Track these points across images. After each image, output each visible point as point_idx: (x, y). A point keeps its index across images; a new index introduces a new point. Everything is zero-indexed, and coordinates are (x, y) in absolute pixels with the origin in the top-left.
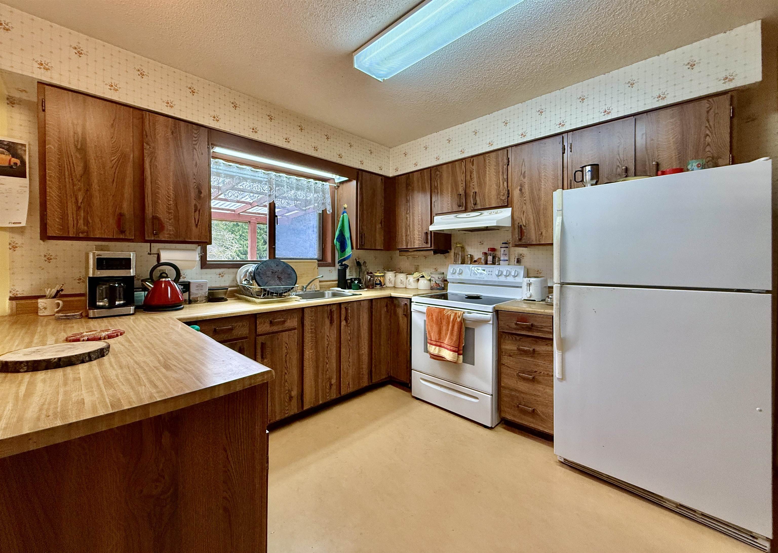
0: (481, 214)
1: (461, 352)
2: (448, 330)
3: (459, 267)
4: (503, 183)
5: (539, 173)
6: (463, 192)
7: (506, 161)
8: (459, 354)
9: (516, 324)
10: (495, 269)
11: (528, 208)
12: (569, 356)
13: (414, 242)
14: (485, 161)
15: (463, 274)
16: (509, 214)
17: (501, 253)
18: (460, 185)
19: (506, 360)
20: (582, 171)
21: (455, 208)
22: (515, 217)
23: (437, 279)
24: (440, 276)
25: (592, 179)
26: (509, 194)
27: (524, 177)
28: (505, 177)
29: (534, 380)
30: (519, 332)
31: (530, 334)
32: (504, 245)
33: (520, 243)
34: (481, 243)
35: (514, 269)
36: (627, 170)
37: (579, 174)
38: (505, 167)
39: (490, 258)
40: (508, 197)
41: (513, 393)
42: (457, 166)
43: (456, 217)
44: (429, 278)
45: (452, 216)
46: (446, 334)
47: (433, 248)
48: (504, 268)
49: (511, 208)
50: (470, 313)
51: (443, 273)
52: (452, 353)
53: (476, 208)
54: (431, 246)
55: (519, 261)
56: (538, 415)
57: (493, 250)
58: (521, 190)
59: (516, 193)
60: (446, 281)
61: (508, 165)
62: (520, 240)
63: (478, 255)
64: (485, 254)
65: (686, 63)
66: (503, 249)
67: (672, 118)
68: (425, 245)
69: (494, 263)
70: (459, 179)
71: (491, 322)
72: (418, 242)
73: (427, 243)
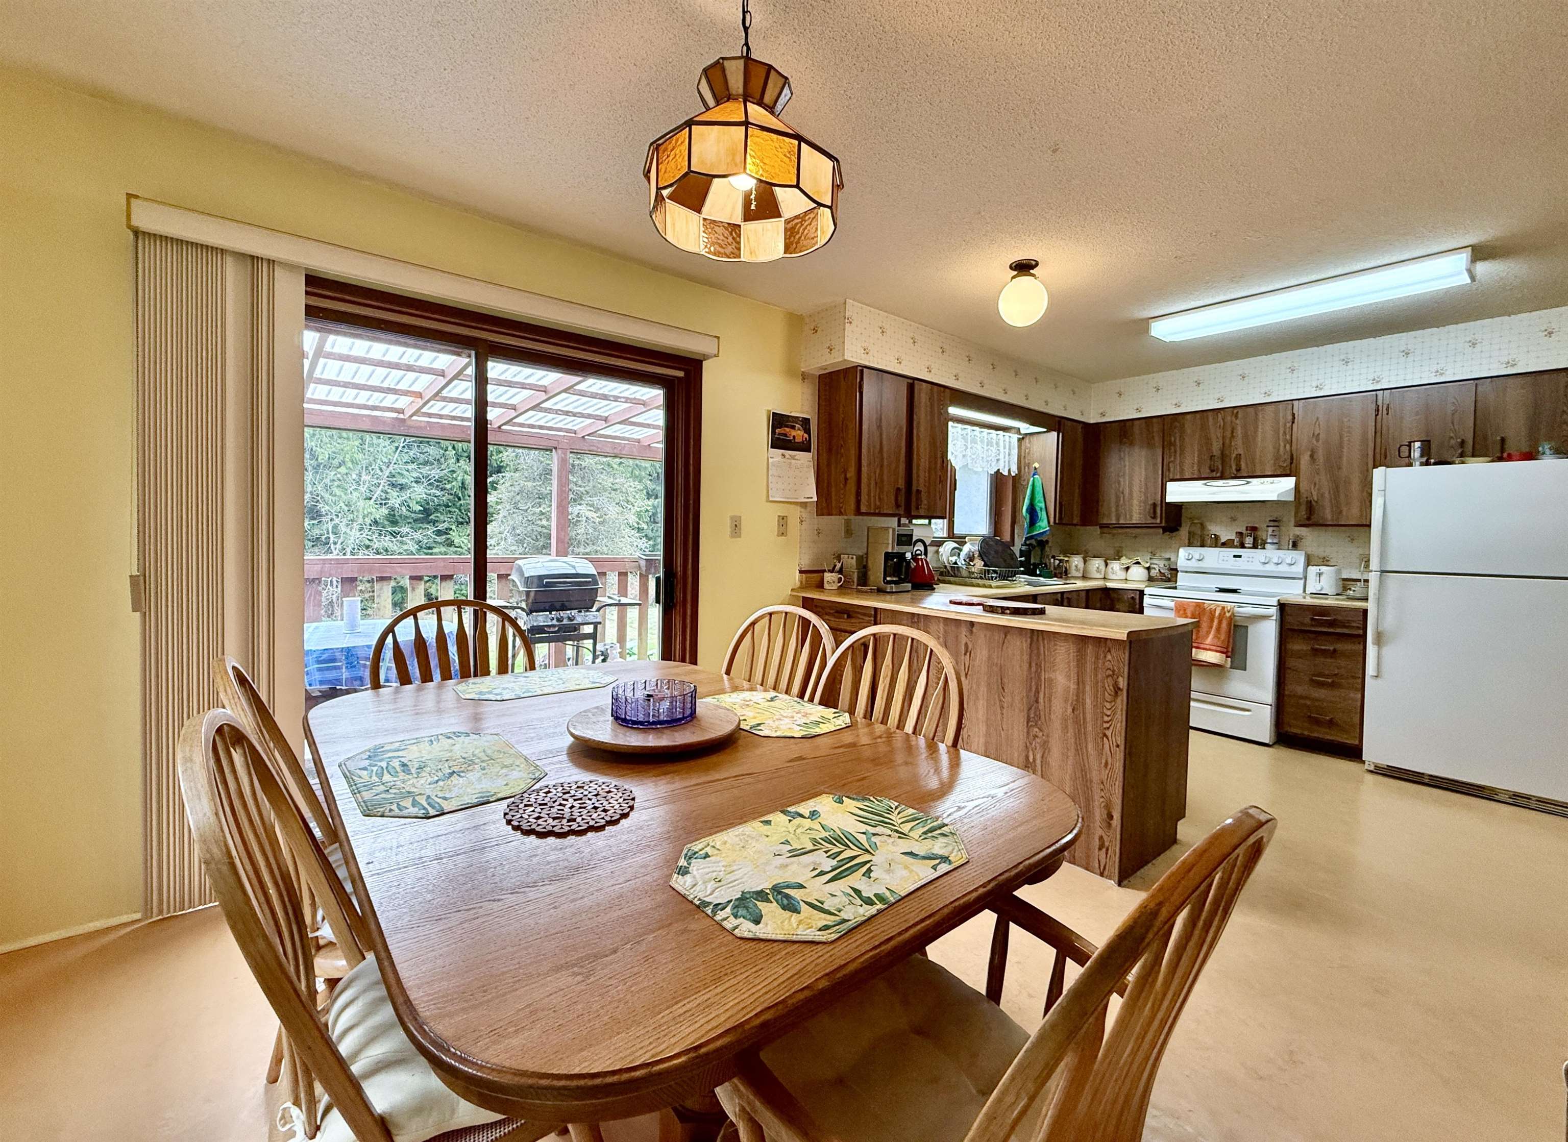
0: (1248, 483)
1: (1229, 654)
2: (1211, 627)
3: (1196, 552)
4: (1285, 446)
5: (1341, 437)
6: (1219, 452)
7: (1290, 417)
8: (1227, 657)
9: (1312, 619)
10: (1259, 554)
11: (1324, 480)
12: (1386, 650)
13: (1131, 516)
14: (1256, 414)
15: (1205, 560)
16: (1293, 485)
17: (1267, 534)
18: (1215, 444)
19: (1292, 663)
20: (1409, 446)
21: (1206, 472)
22: (1302, 490)
23: (1162, 566)
24: (1166, 563)
25: (1422, 456)
26: (1292, 458)
27: (1318, 441)
28: (1288, 437)
29: (1333, 685)
30: (1313, 629)
31: (1331, 630)
32: (1272, 524)
33: (1307, 522)
34: (1233, 519)
35: (1289, 555)
36: (1463, 443)
37: (1405, 450)
38: (1289, 425)
39: (1249, 541)
40: (1291, 463)
41: (1302, 701)
42: (1211, 419)
43: (1205, 484)
44: (1147, 565)
45: (1200, 483)
46: (1208, 633)
47: (1163, 525)
48: (1270, 553)
49: (1294, 479)
50: (1239, 607)
51: (1169, 559)
52: (1218, 654)
53: (1239, 475)
54: (1161, 522)
55: (1295, 546)
56: (1337, 725)
57: (1254, 529)
58: (1312, 456)
59: (1305, 460)
60: (1176, 570)
61: (1293, 422)
62: (1309, 519)
63: (1226, 535)
64: (1240, 534)
65: (1543, 329)
66: (1270, 529)
67: (1523, 388)
68: (1150, 521)
69: (1255, 546)
70: (1213, 437)
71: (1274, 618)
72: (1136, 514)
73: (1154, 517)
